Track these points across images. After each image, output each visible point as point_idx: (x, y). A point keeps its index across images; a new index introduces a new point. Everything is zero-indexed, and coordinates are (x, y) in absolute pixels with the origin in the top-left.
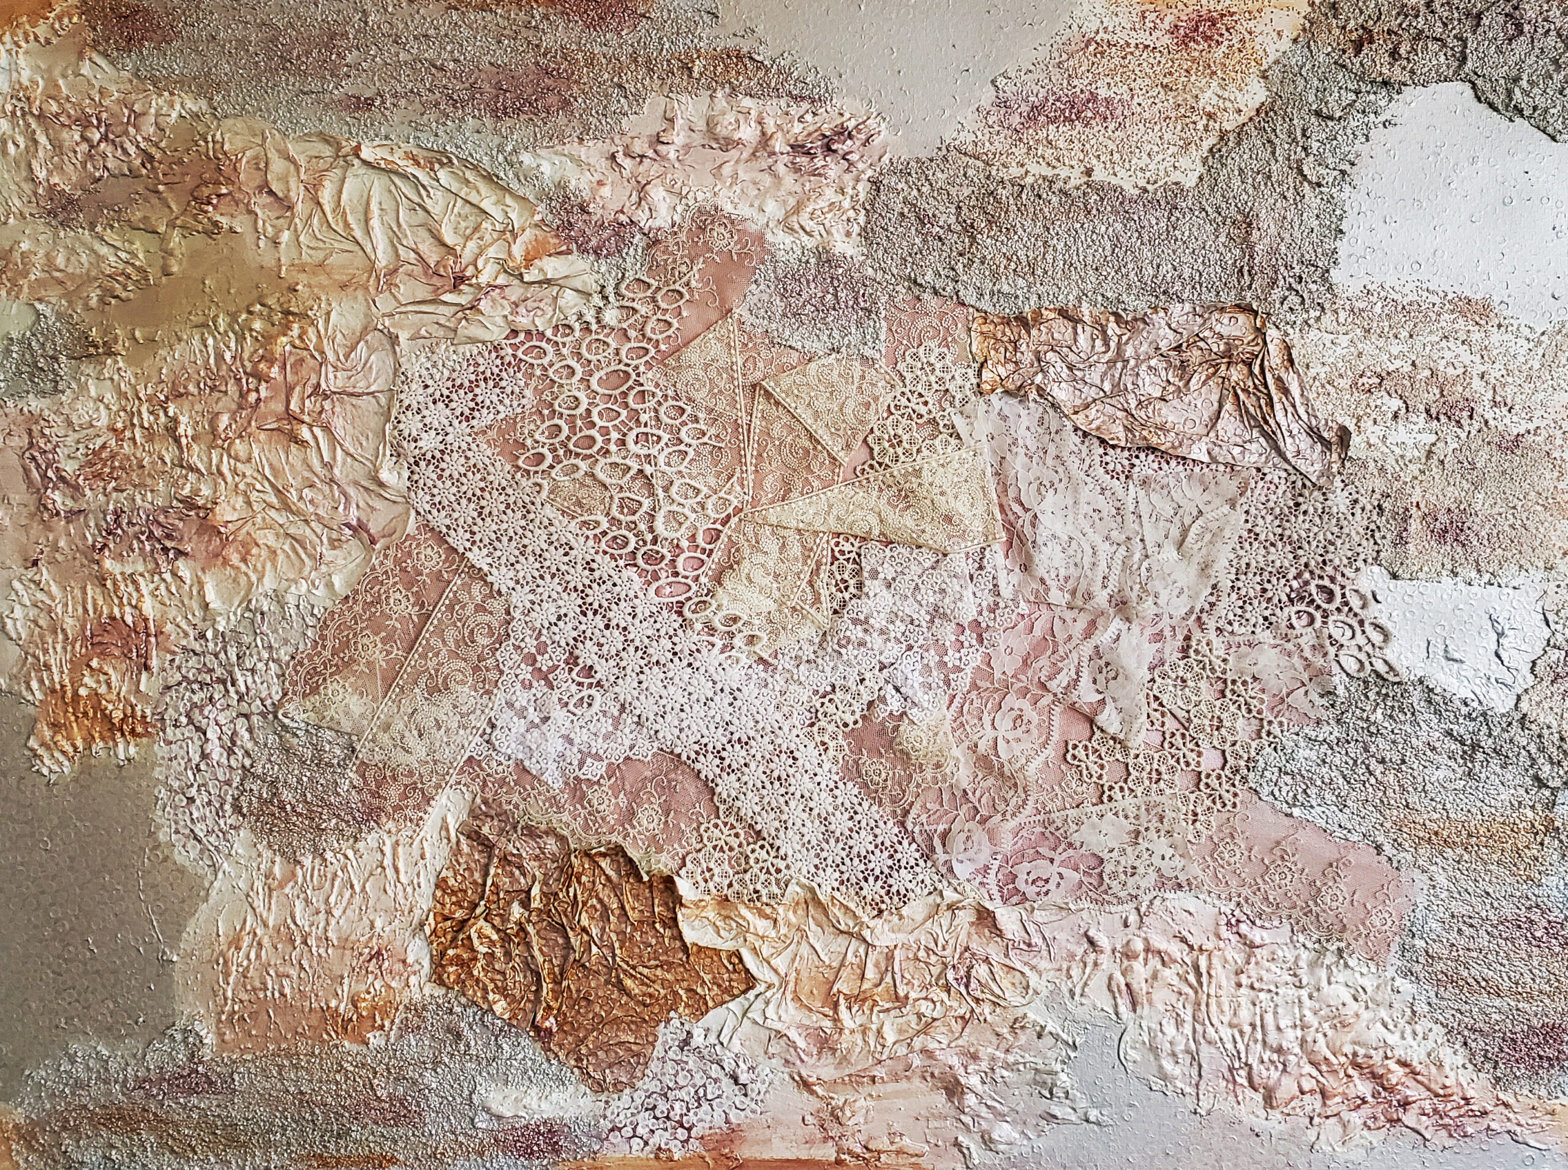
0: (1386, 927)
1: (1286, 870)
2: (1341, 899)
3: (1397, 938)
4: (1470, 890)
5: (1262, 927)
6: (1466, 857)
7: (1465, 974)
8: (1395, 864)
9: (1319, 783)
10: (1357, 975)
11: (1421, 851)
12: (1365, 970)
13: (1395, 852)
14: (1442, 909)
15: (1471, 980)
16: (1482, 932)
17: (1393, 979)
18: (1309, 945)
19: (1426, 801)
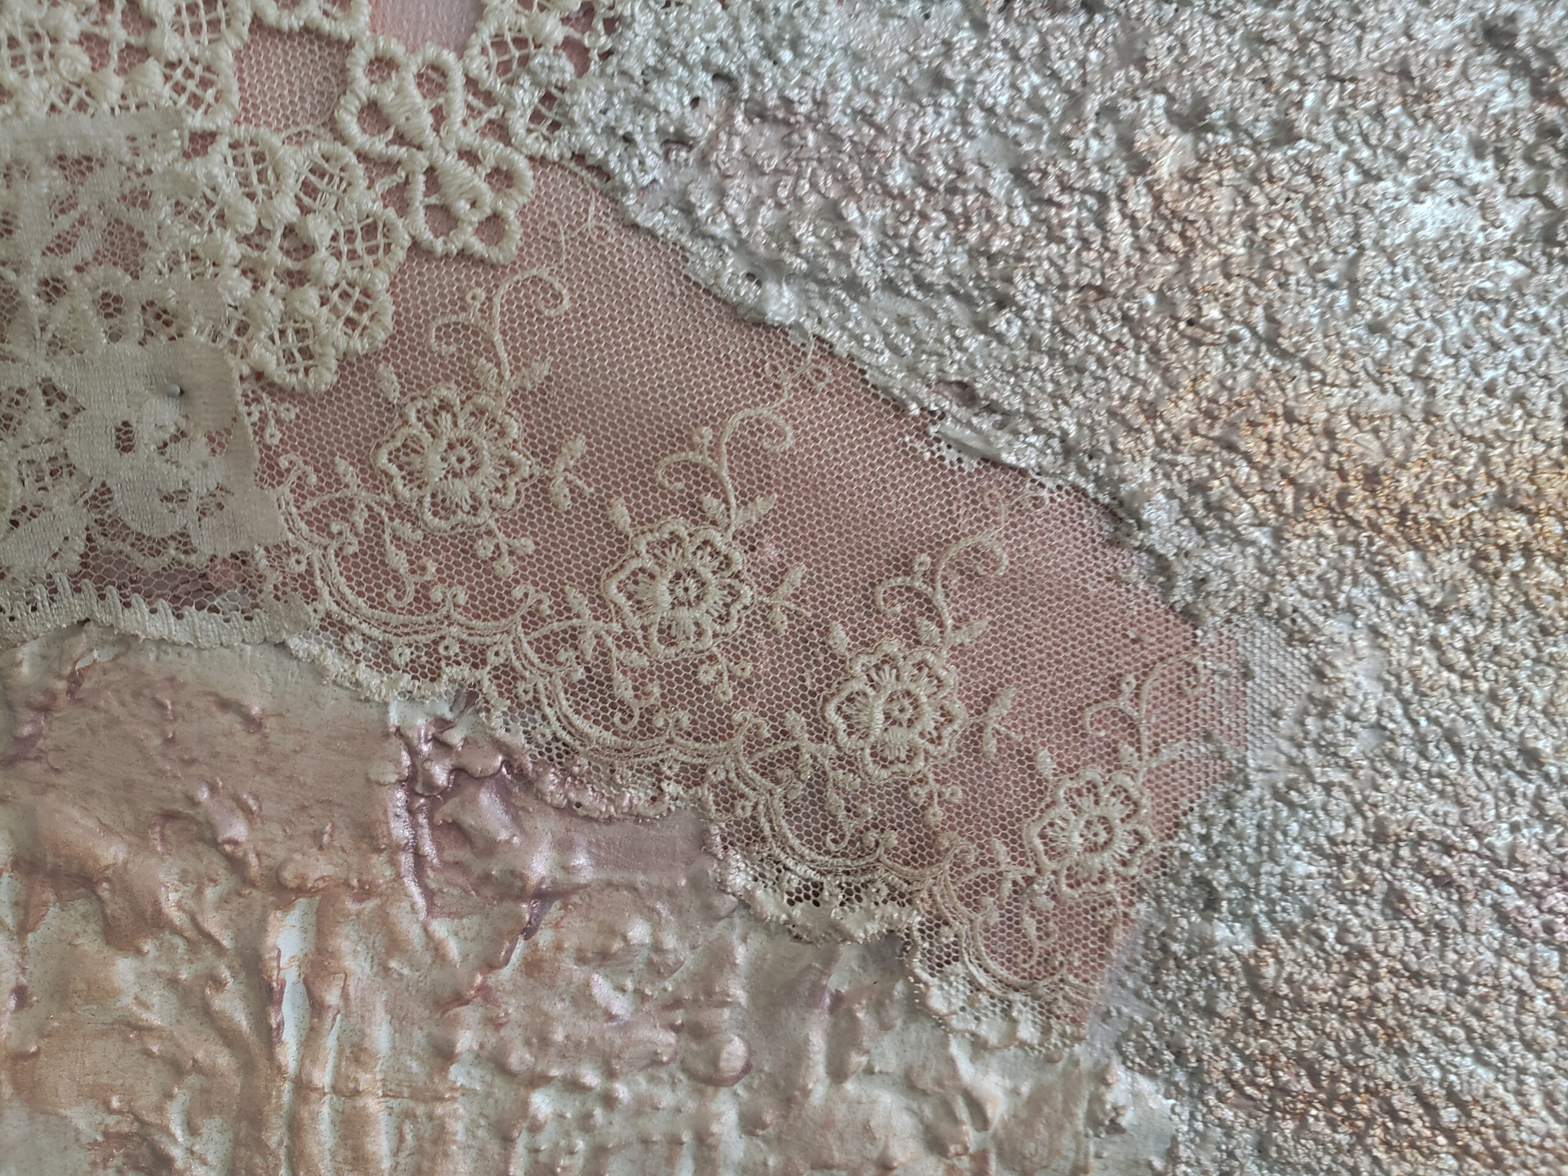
0: (1105, 860)
1: (705, 567)
2: (929, 720)
3: (1143, 909)
4: (1467, 736)
5: (570, 810)
6: (1473, 595)
7: (1386, 1071)
8: (1182, 593)
9: (899, 177)
10: (958, 1050)
11: (1299, 547)
12: (990, 1030)
13: (1189, 540)
14: (1340, 803)
15: (1402, 1100)
16: (1479, 913)
17: (1101, 1078)
18: (769, 903)
19: (1352, 333)
